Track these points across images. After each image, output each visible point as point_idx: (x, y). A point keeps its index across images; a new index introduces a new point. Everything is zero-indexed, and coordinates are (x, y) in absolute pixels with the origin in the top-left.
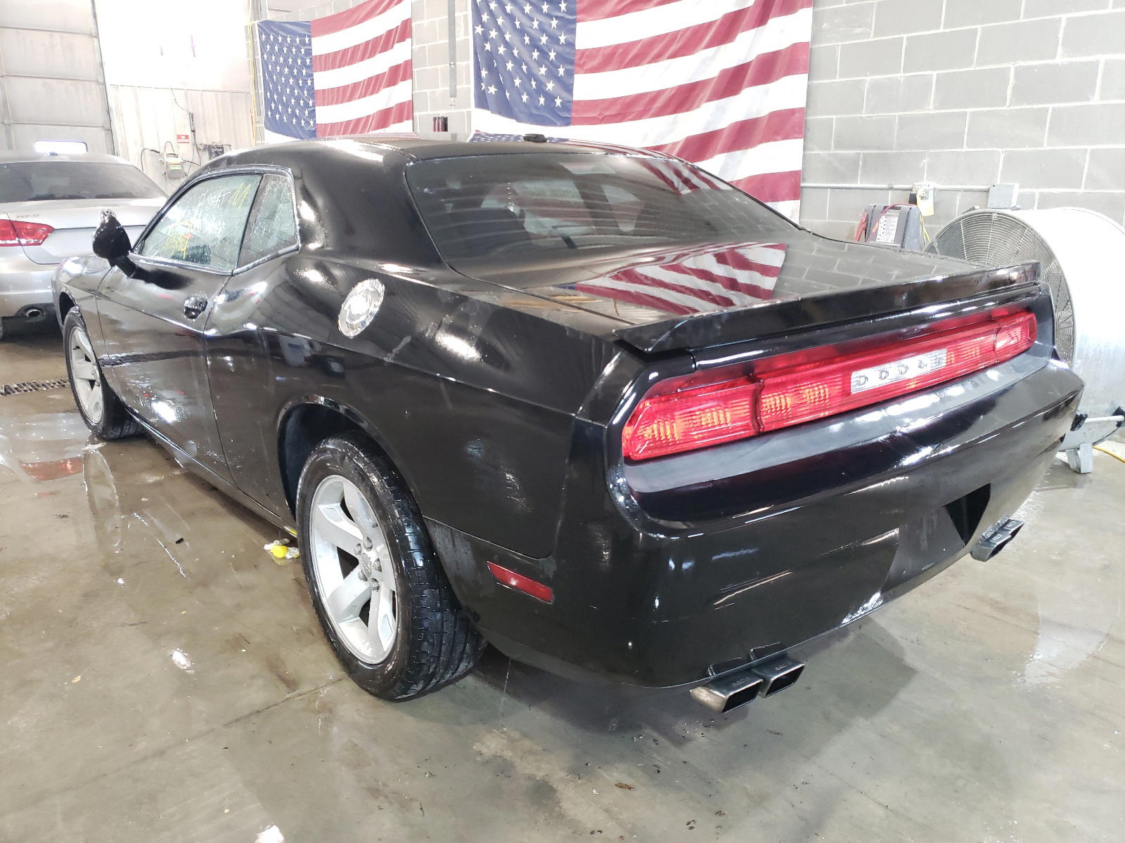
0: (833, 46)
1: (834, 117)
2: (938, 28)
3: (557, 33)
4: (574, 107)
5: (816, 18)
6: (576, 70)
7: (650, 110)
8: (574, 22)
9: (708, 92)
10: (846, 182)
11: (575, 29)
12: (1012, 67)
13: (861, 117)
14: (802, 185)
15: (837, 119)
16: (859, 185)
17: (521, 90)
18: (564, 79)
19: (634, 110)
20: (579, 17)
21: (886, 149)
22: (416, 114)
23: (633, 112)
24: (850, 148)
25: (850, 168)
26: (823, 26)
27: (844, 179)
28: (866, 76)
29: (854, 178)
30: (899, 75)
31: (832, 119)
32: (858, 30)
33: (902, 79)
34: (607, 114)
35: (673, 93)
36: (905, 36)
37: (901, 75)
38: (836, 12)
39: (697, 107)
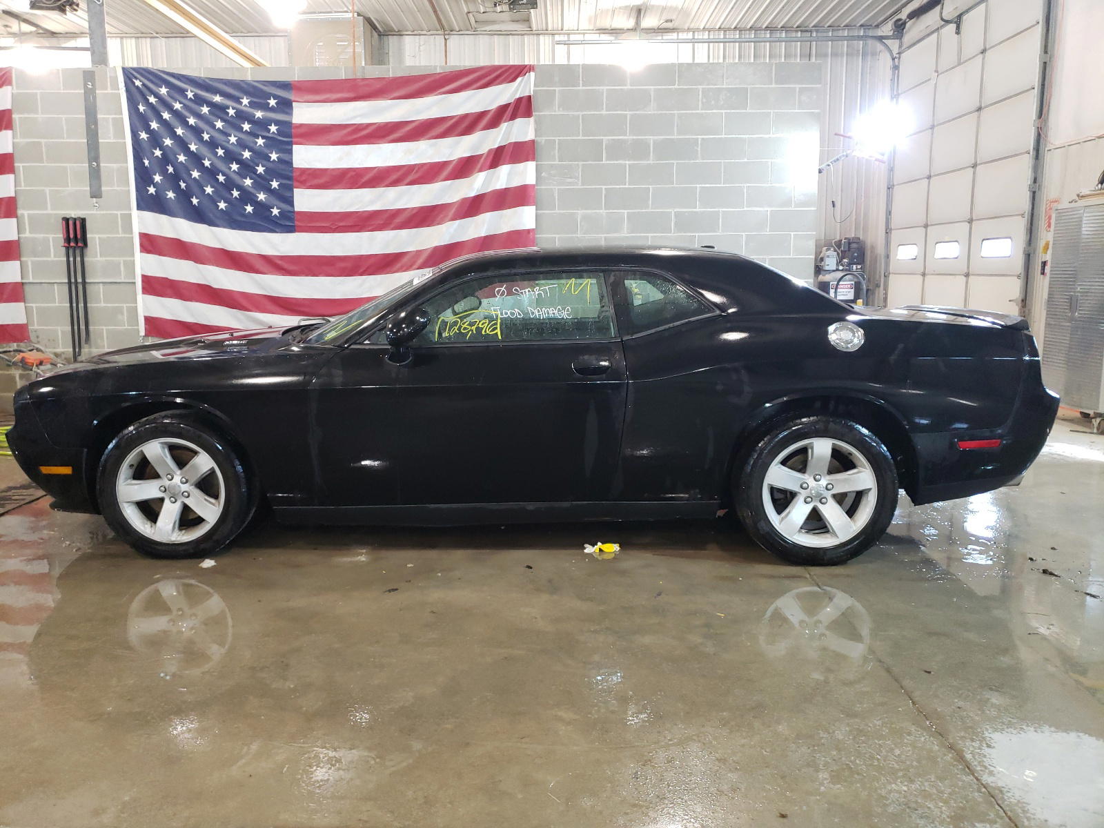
0: (552, 188)
1: (557, 236)
2: (625, 184)
3: (266, 151)
4: (296, 217)
5: (538, 170)
6: (294, 185)
7: (390, 223)
8: (291, 144)
9: (452, 212)
11: (291, 150)
12: (672, 211)
15: (559, 238)
17: (216, 198)
18: (280, 191)
19: (373, 223)
20: (294, 140)
22: (20, 212)
23: (372, 225)
26: (543, 175)
28: (578, 210)
30: (601, 211)
32: (569, 180)
33: (604, 214)
34: (341, 224)
35: (414, 212)
36: (604, 187)
37: (603, 211)
38: (552, 166)
39: (438, 224)
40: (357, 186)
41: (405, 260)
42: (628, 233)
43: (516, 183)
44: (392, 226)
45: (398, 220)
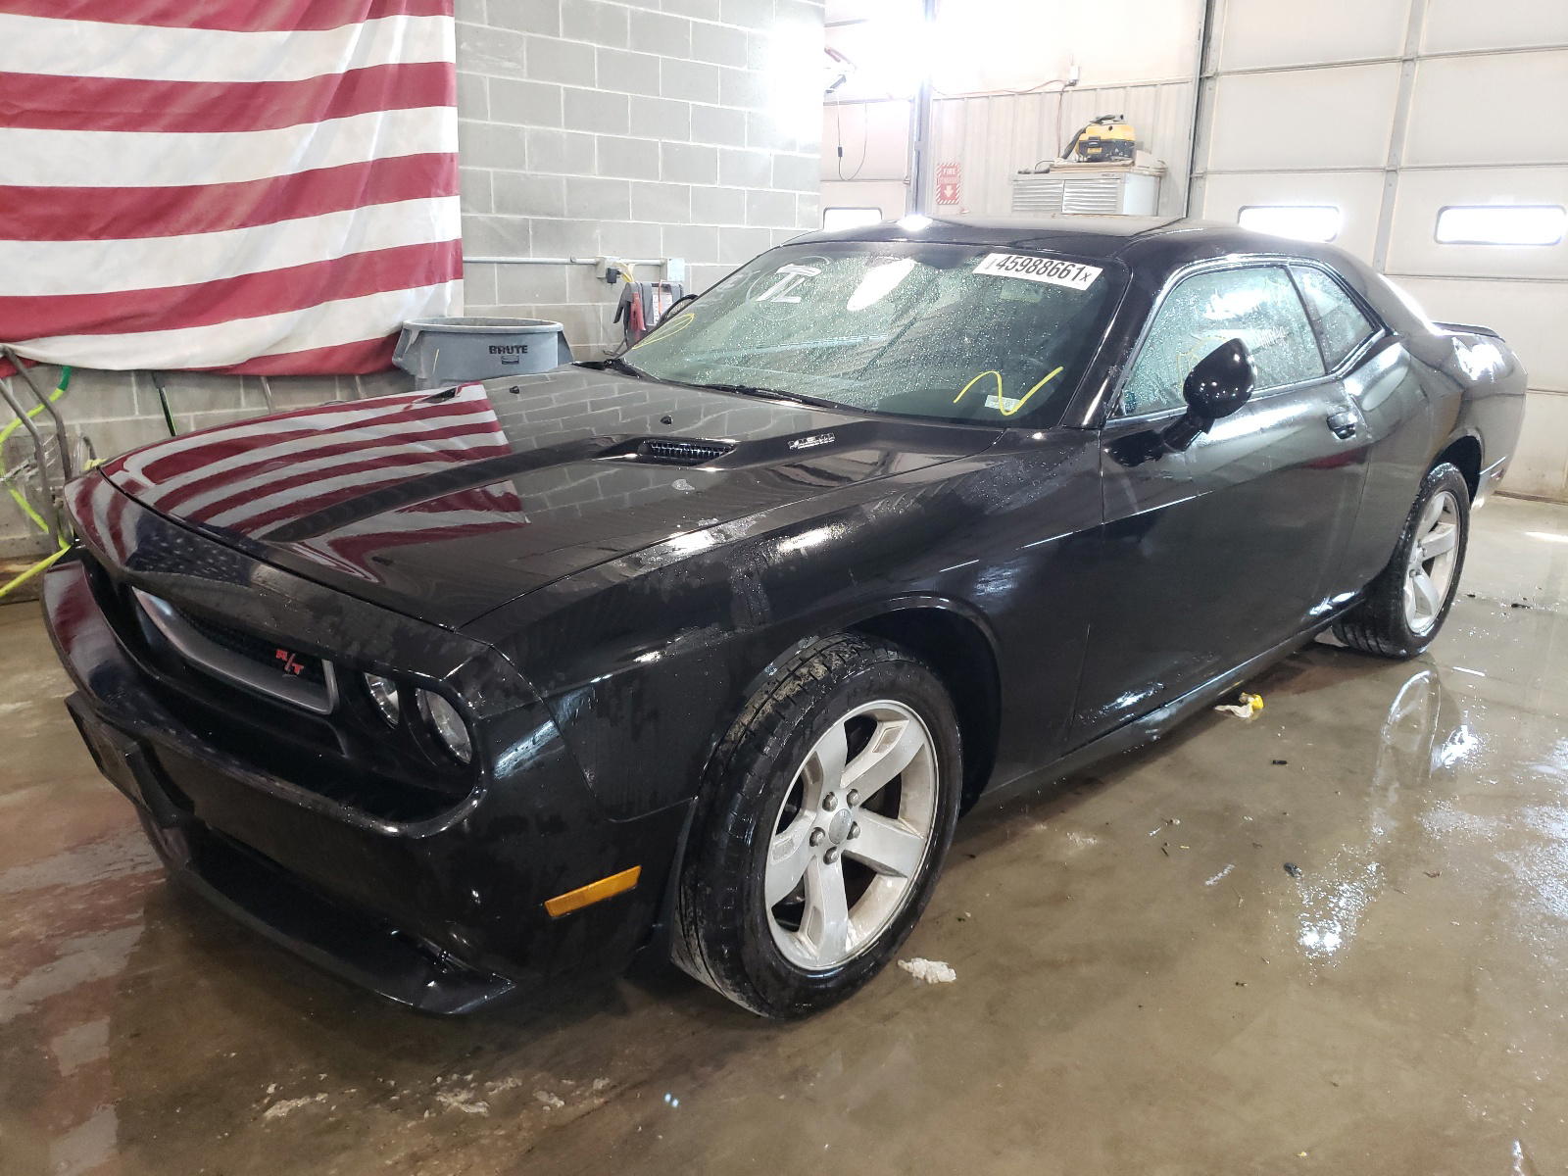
0: (480, 76)
1: (491, 170)
2: (594, 85)
5: (460, 35)
10: (517, 255)
13: (525, 175)
14: (465, 258)
15: (495, 173)
16: (531, 259)
21: (556, 215)
23: (111, 115)
24: (515, 212)
25: (520, 238)
26: (466, 48)
27: (513, 251)
28: (524, 123)
29: (525, 250)
30: (560, 130)
31: (488, 172)
32: (507, 64)
33: (565, 136)
34: (29, 105)
35: (216, 93)
36: (563, 85)
37: (562, 130)
38: (477, 31)
39: (270, 127)
40: (67, 12)
41: (199, 204)
42: (601, 175)
43: (419, 55)
44: (165, 121)
45: (179, 109)
